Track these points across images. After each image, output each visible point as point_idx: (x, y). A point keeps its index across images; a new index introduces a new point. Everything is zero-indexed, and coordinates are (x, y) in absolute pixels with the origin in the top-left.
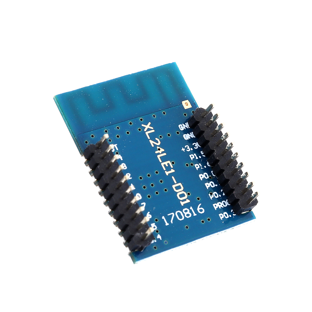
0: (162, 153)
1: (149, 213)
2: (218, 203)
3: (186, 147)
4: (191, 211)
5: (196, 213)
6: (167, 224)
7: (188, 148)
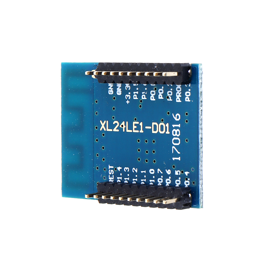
0: (125, 125)
1: (166, 170)
2: (177, 96)
3: (126, 98)
4: (176, 128)
5: (179, 124)
6: (179, 159)
7: (128, 96)
